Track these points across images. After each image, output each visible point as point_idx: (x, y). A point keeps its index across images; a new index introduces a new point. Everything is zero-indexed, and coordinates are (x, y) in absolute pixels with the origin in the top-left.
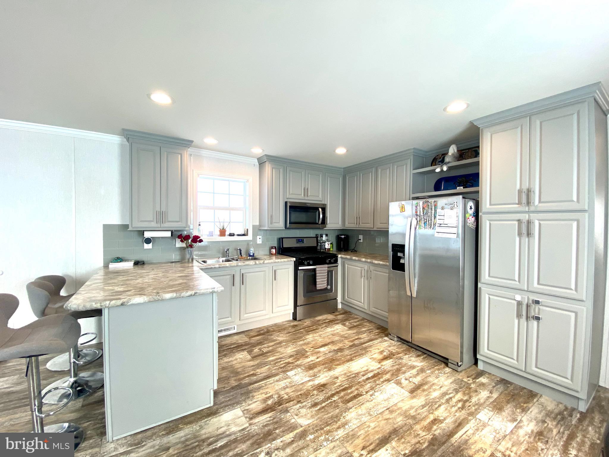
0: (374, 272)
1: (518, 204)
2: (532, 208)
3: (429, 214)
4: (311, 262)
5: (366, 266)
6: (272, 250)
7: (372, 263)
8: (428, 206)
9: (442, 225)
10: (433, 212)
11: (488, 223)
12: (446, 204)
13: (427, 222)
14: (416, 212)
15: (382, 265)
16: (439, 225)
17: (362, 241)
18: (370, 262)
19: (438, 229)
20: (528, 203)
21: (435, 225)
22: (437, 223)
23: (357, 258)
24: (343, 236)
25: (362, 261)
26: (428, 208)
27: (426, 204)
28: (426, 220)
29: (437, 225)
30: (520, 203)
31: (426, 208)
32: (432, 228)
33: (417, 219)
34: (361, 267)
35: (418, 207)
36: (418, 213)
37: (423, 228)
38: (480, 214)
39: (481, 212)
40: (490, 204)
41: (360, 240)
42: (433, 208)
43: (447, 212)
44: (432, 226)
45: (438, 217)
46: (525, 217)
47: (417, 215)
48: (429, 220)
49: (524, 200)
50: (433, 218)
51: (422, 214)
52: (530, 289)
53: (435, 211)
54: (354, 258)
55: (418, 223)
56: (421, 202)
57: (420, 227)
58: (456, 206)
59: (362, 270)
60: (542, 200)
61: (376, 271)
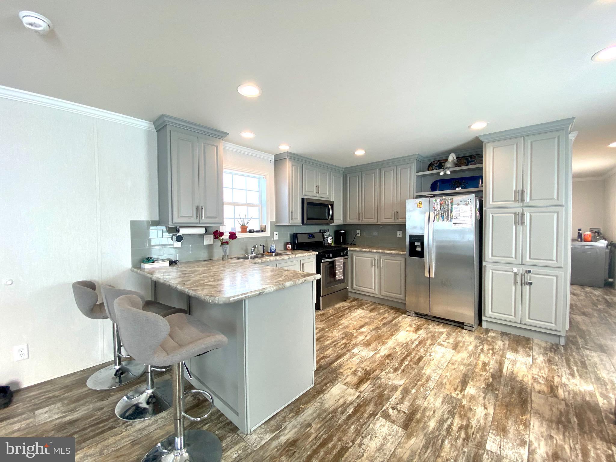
0: (386, 260)
1: (514, 201)
2: (525, 204)
3: (446, 209)
4: (331, 255)
5: (377, 256)
6: (288, 246)
7: (384, 253)
8: (445, 202)
9: (457, 218)
10: (450, 207)
11: (491, 215)
12: (461, 201)
13: (444, 216)
14: (434, 208)
15: (395, 254)
16: (455, 218)
17: (359, 235)
18: (382, 253)
19: (454, 221)
20: (522, 200)
21: (451, 218)
22: (453, 216)
23: (367, 250)
24: (343, 231)
25: (373, 252)
26: (445, 204)
27: (443, 201)
28: (444, 214)
29: (453, 218)
30: (516, 200)
31: (443, 204)
32: (449, 220)
33: (434, 213)
34: (371, 258)
35: (436, 204)
36: (436, 209)
37: (441, 221)
38: (484, 209)
39: (485, 207)
40: (493, 201)
41: (358, 234)
42: (450, 204)
43: (462, 207)
44: (449, 219)
45: (454, 211)
46: (520, 211)
47: (435, 210)
48: (446, 214)
49: (519, 198)
50: (450, 212)
51: (439, 209)
52: (524, 263)
53: (452, 206)
54: (364, 250)
55: (436, 216)
56: (438, 200)
57: (438, 220)
58: (470, 203)
59: (372, 260)
60: (532, 198)
61: (386, 259)
